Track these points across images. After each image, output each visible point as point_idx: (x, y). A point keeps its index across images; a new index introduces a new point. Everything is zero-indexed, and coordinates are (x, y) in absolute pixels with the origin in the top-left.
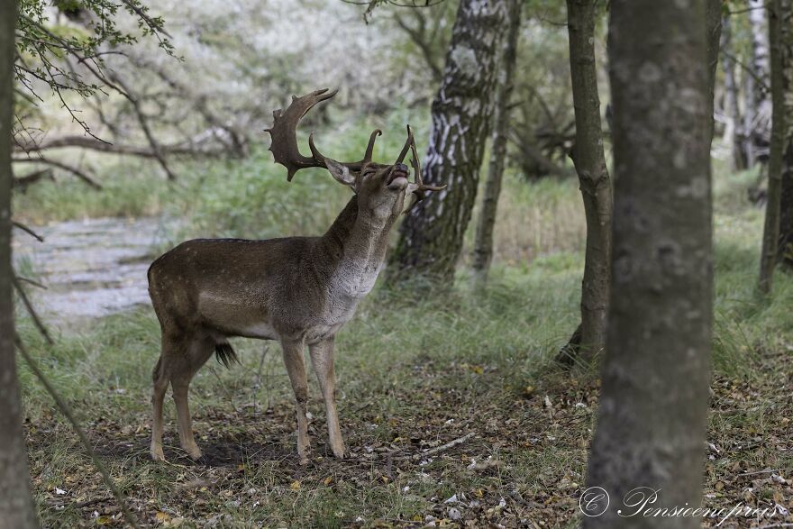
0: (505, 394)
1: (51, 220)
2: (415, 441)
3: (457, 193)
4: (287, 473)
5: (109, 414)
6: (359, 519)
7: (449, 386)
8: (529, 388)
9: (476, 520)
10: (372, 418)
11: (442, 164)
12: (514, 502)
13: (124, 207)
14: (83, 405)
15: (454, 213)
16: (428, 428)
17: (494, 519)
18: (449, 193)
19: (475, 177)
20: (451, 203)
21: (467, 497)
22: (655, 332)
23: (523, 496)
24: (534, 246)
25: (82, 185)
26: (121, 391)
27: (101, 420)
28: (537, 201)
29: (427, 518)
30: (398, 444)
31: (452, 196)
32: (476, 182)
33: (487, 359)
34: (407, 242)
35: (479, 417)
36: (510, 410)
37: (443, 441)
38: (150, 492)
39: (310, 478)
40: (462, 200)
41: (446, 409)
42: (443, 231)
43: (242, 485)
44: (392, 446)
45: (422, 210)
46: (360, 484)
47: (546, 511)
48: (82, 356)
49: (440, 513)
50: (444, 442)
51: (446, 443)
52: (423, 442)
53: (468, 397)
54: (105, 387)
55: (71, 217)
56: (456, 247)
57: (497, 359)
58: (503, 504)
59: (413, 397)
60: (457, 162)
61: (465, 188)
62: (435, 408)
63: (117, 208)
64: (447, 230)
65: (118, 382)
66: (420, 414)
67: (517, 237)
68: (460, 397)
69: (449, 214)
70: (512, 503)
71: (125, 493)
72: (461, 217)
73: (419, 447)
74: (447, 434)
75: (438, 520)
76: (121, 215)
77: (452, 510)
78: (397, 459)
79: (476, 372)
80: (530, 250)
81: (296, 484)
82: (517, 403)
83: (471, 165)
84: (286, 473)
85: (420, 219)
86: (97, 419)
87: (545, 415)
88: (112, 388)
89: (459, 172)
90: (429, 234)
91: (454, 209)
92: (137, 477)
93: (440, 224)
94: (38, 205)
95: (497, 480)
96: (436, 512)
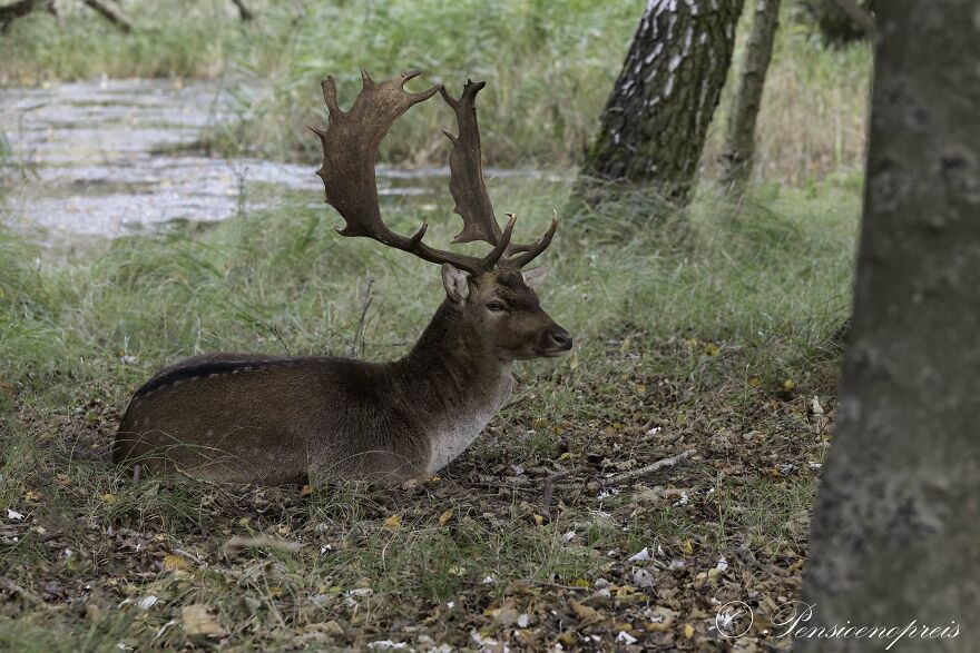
0: (749, 390)
1: (46, 78)
2: (595, 460)
3: (698, 60)
4: (380, 502)
5: (108, 395)
6: (489, 579)
7: (661, 375)
8: (788, 383)
9: (676, 590)
10: (531, 419)
11: (676, 12)
12: (741, 563)
13: (167, 62)
14: (68, 379)
15: (691, 94)
16: (617, 440)
17: (705, 590)
18: (684, 60)
19: (729, 35)
20: (686, 76)
21: (667, 552)
22: (929, 295)
23: (757, 556)
24: (830, 152)
25: (100, 25)
26: (131, 359)
27: (93, 404)
28: (839, 79)
29: (597, 583)
30: (566, 463)
31: (689, 65)
32: (730, 44)
33: (728, 333)
34: (612, 137)
35: (703, 426)
36: (753, 416)
37: (638, 461)
38: (159, 522)
39: (417, 511)
40: (707, 72)
41: (651, 410)
42: (673, 121)
43: (306, 518)
44: (557, 466)
45: (640, 85)
46: (496, 523)
47: (790, 580)
48: (74, 300)
49: (618, 575)
50: (641, 463)
51: (643, 466)
52: (607, 462)
53: (689, 393)
54: (107, 351)
55: (78, 75)
56: (691, 148)
57: (745, 332)
58: (722, 566)
59: (601, 389)
60: (699, 9)
61: (711, 52)
62: (633, 408)
63: (155, 64)
64: (679, 119)
65: (126, 345)
66: (607, 416)
67: (804, 136)
68: (676, 393)
69: (683, 95)
70: (738, 566)
71: (118, 521)
72: (702, 99)
73: (600, 469)
74: (647, 452)
75: (616, 587)
76: (160, 74)
77: (640, 572)
78: (562, 486)
79: (709, 354)
80: (825, 159)
81: (393, 521)
82: (766, 405)
83: (723, 14)
84: (377, 500)
85: (637, 100)
86: (88, 402)
87: (809, 427)
88: (118, 355)
89: (703, 26)
90: (650, 125)
91: (691, 87)
92: (139, 496)
93: (667, 110)
94: (26, 52)
95: (718, 527)
96: (615, 574)
